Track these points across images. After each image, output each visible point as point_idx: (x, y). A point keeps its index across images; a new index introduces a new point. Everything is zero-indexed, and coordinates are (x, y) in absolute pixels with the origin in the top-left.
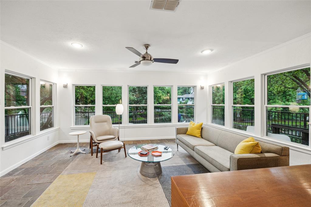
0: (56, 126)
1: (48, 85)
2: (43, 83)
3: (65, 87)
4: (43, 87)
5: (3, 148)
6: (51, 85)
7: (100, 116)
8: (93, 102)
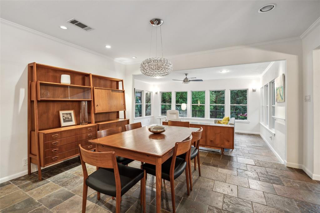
0: (152, 115)
1: (149, 93)
2: (147, 92)
4: (147, 94)
6: (150, 93)
7: (173, 110)
8: (170, 102)
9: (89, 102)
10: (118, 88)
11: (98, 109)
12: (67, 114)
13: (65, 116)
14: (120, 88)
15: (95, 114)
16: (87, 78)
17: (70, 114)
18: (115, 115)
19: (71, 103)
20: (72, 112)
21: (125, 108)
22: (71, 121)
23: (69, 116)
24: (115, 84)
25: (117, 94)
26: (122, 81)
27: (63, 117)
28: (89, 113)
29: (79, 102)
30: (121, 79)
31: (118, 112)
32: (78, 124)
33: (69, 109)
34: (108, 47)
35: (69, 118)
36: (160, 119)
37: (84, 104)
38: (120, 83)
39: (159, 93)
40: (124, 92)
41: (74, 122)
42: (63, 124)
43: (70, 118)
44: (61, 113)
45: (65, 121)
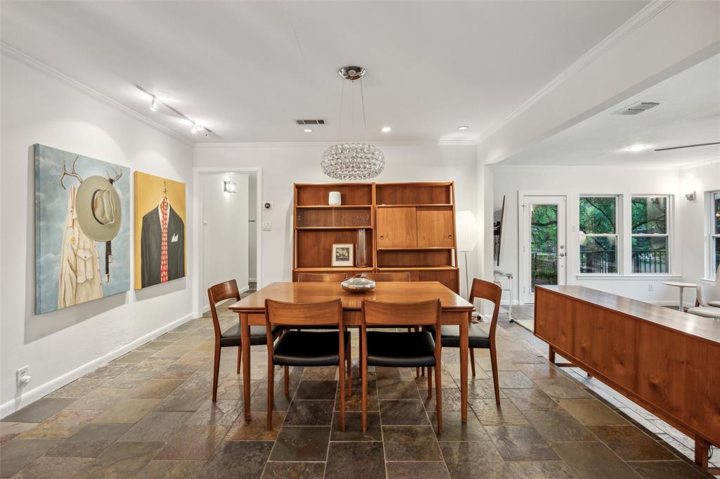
0: (673, 272)
3: (691, 198)
5: (577, 277)
6: (665, 199)
9: (368, 232)
10: (449, 200)
11: (384, 244)
12: (343, 249)
13: (340, 252)
15: (377, 251)
17: (348, 249)
18: (443, 257)
19: (350, 233)
20: (350, 247)
21: (454, 244)
22: (347, 260)
23: (345, 252)
24: (440, 191)
25: (432, 214)
26: (452, 185)
27: (337, 252)
31: (450, 252)
32: (355, 266)
33: (346, 242)
35: (344, 256)
36: (682, 287)
37: (361, 235)
39: (701, 196)
40: (452, 208)
41: (350, 263)
42: (335, 263)
43: (346, 255)
44: (335, 246)
45: (338, 259)
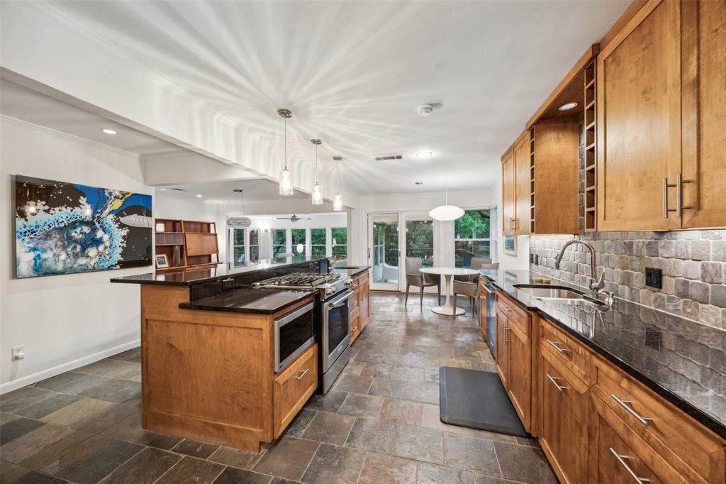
2: (252, 229)
4: (252, 231)
6: (257, 230)
9: (181, 246)
10: (209, 231)
11: (190, 253)
12: (161, 257)
13: (160, 259)
14: (212, 231)
15: (187, 257)
16: (178, 224)
17: (163, 257)
18: (207, 259)
19: (165, 248)
20: (165, 256)
21: (218, 251)
22: (165, 263)
24: (206, 226)
25: (208, 237)
26: (214, 223)
27: (158, 260)
28: (182, 257)
29: (172, 247)
30: (213, 221)
31: (210, 256)
32: (171, 266)
33: (164, 253)
34: (199, 196)
35: (163, 261)
37: (177, 248)
38: (212, 226)
39: (269, 231)
40: (216, 235)
42: (158, 266)
45: (159, 264)
